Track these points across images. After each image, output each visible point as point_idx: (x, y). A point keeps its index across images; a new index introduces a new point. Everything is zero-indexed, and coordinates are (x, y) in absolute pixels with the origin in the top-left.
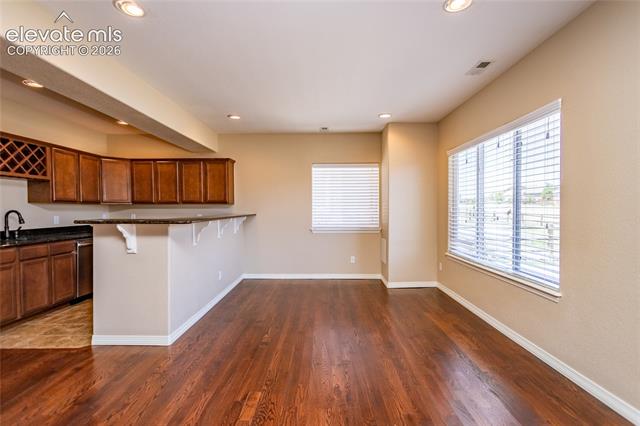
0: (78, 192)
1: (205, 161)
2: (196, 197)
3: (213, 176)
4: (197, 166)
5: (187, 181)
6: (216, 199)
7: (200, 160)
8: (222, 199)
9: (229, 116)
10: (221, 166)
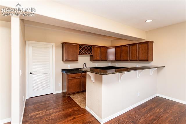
0: (100, 58)
1: (138, 43)
2: (135, 58)
3: (142, 50)
4: (136, 46)
5: (132, 52)
6: (143, 59)
7: (137, 44)
8: (146, 59)
9: (145, 21)
10: (145, 45)
